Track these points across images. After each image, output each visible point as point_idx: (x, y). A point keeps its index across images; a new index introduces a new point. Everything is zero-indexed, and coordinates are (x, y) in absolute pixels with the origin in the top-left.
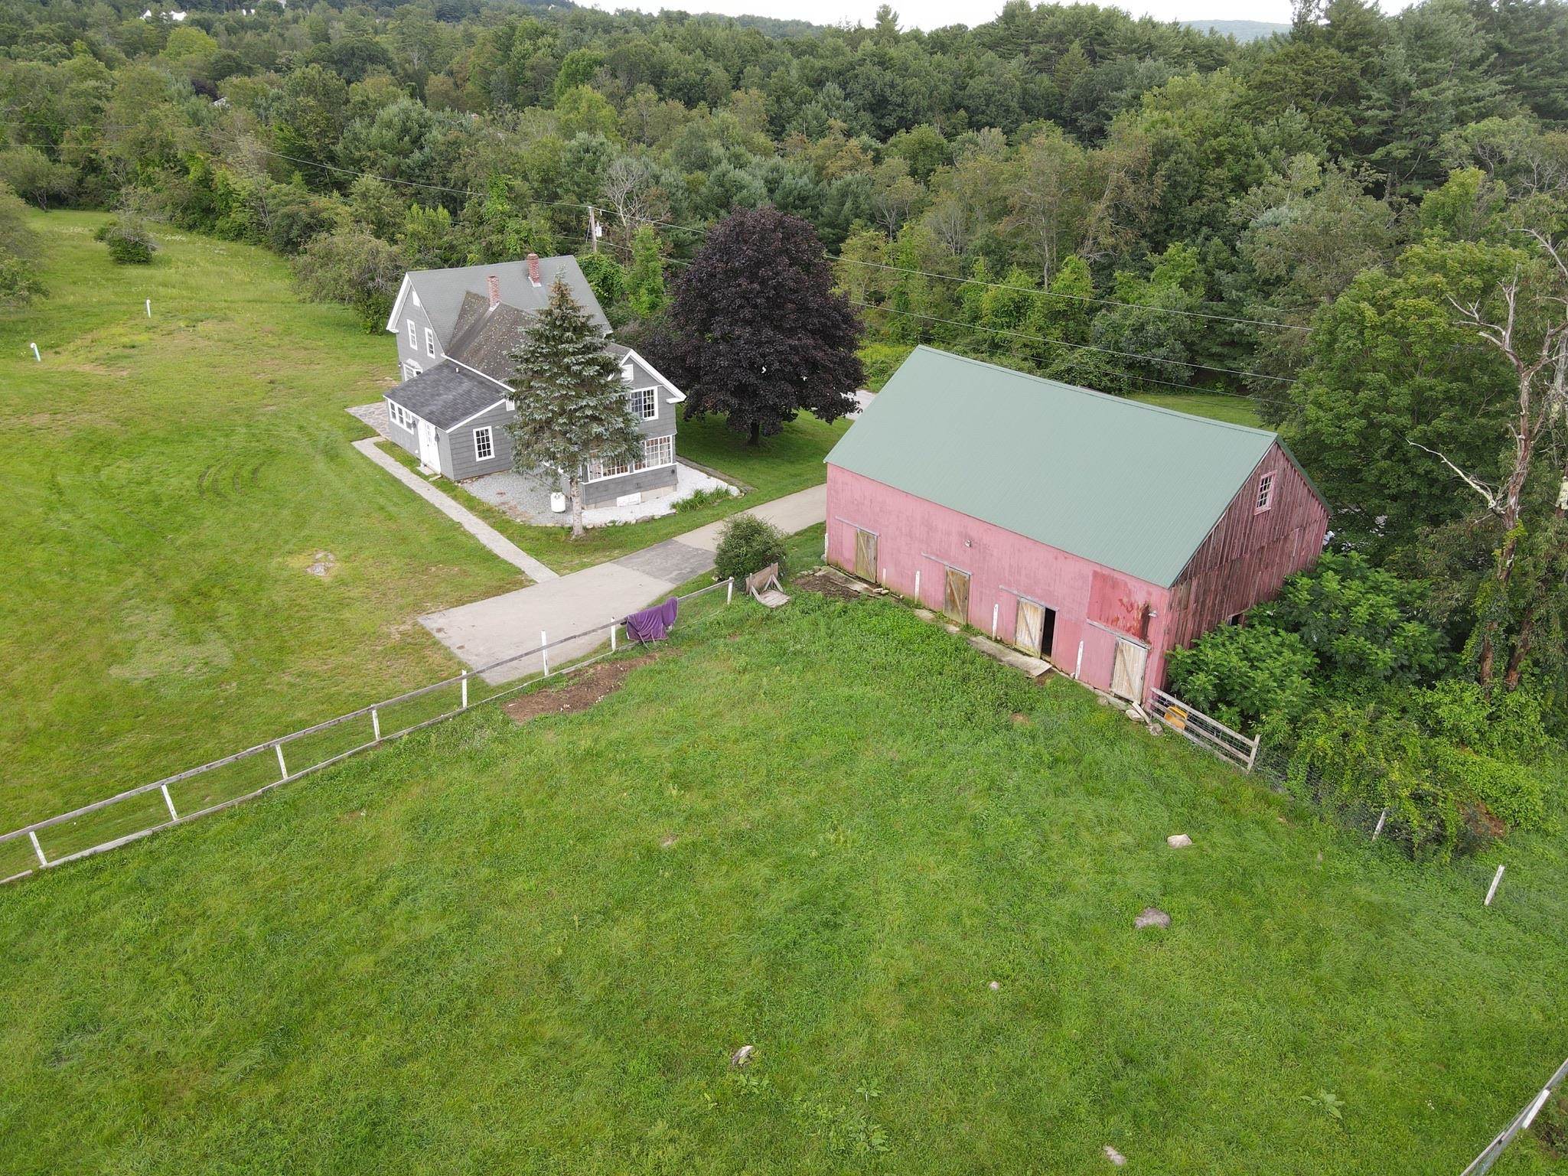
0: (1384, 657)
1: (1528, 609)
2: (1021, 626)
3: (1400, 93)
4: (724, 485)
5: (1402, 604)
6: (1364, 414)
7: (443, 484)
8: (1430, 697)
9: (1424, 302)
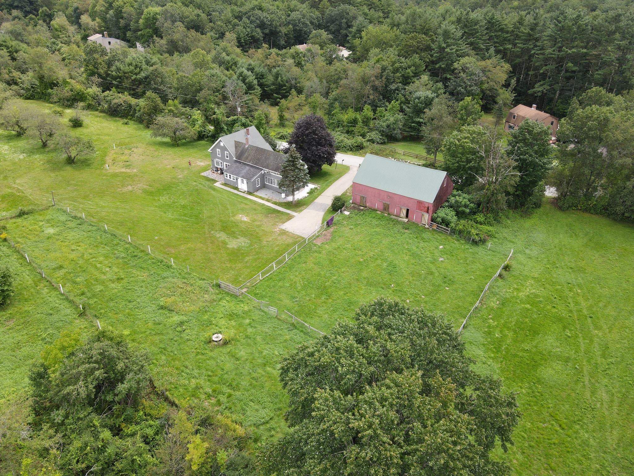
0: (468, 211)
1: (490, 200)
2: (402, 213)
3: (442, 49)
4: (316, 186)
5: (469, 200)
6: (458, 162)
7: (249, 193)
8: (476, 217)
9: (466, 140)
